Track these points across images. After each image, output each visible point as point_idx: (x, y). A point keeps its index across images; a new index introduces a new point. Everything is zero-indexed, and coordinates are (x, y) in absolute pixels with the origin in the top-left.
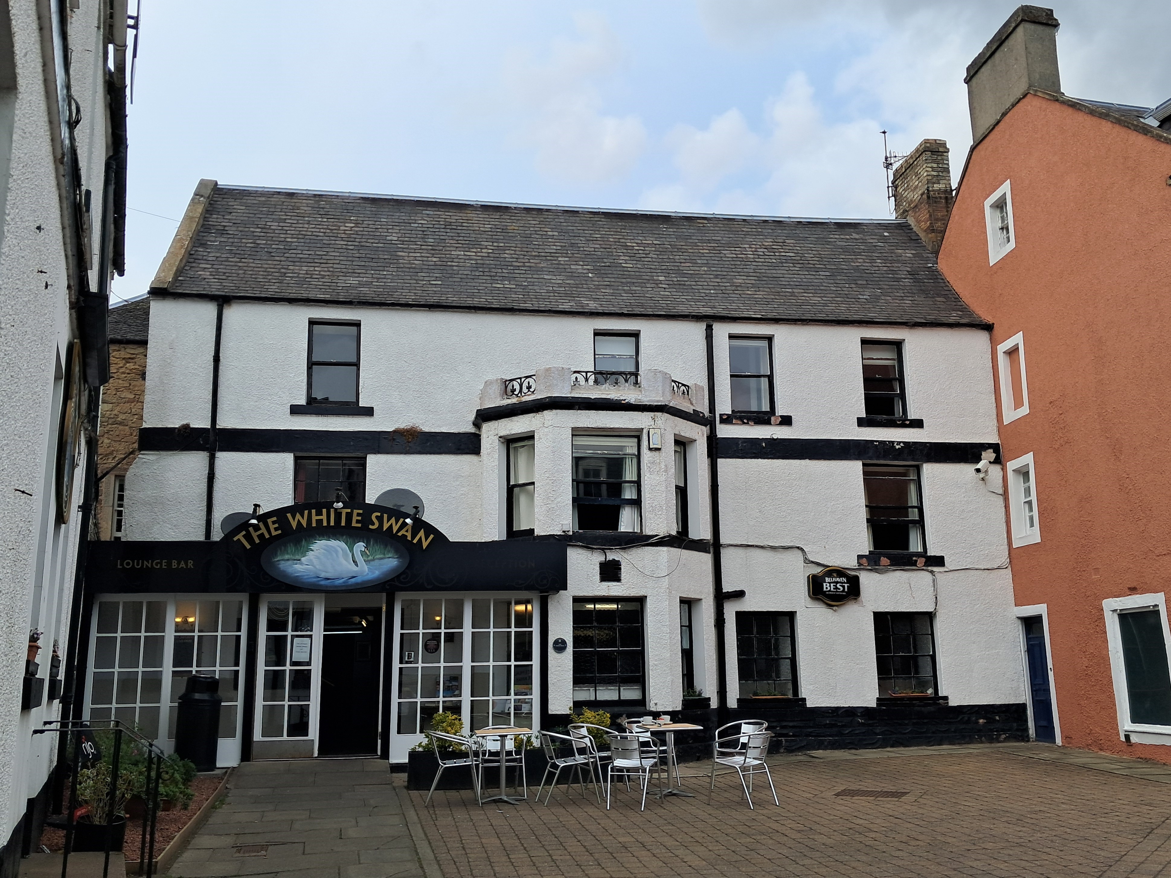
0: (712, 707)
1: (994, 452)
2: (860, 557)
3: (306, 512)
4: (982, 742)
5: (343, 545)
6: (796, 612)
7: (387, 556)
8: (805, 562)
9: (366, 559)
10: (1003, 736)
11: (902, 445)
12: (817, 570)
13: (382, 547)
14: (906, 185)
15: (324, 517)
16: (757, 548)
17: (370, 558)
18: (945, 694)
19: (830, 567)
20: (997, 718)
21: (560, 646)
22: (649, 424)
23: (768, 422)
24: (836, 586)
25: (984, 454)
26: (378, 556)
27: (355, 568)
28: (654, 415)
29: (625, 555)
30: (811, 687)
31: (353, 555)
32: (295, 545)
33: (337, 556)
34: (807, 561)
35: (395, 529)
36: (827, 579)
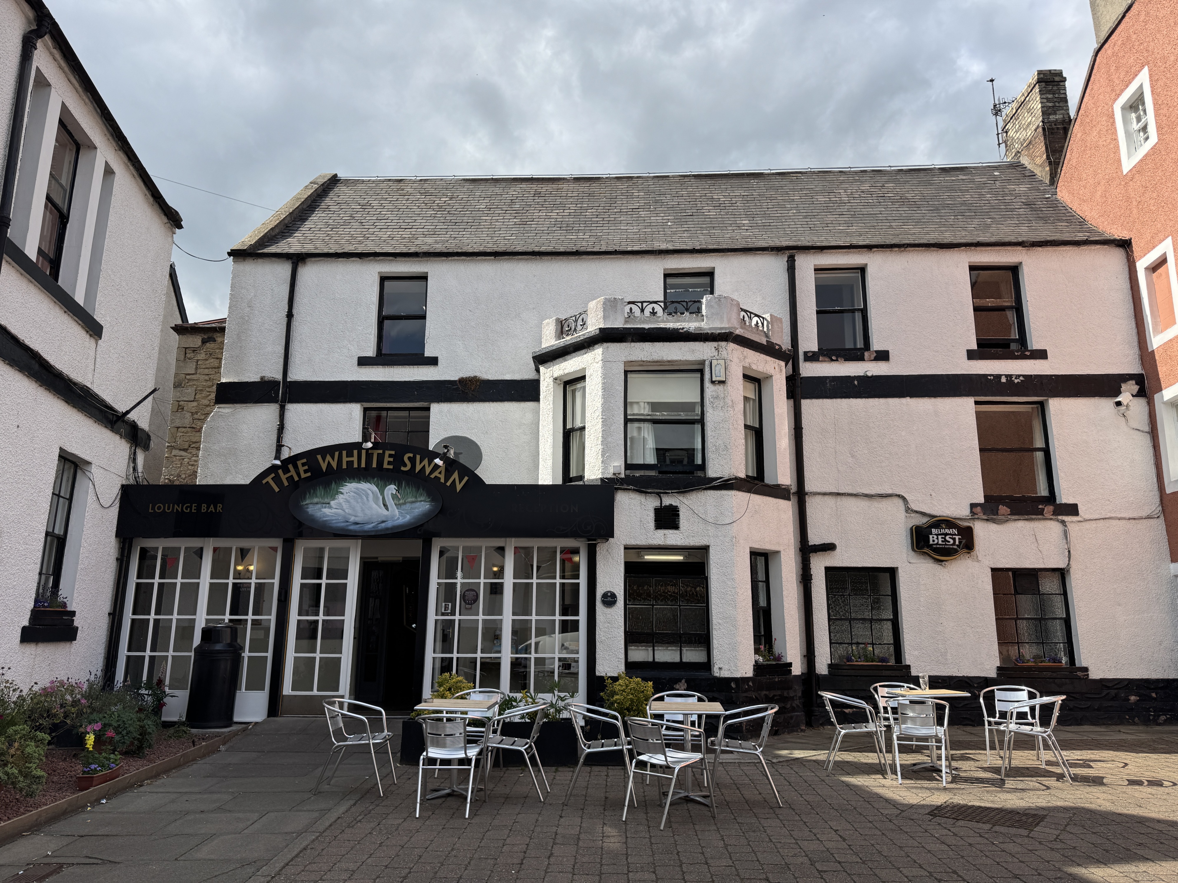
0: (793, 674)
1: (1137, 384)
2: (973, 506)
3: (337, 454)
4: (1134, 724)
5: (374, 488)
6: (897, 568)
7: (419, 499)
8: (907, 511)
9: (398, 503)
10: (1163, 718)
11: (1021, 378)
12: (922, 521)
13: (414, 489)
14: (1017, 126)
15: (355, 459)
16: (849, 497)
17: (401, 501)
18: (1084, 665)
19: (937, 517)
20: (1154, 695)
21: (610, 600)
22: (712, 355)
23: (861, 359)
24: (945, 538)
25: (1124, 387)
26: (410, 500)
27: (385, 512)
28: (718, 346)
29: (685, 501)
30: (916, 653)
31: (384, 499)
32: (325, 488)
33: (368, 500)
34: (908, 510)
35: (428, 470)
36: (934, 531)
